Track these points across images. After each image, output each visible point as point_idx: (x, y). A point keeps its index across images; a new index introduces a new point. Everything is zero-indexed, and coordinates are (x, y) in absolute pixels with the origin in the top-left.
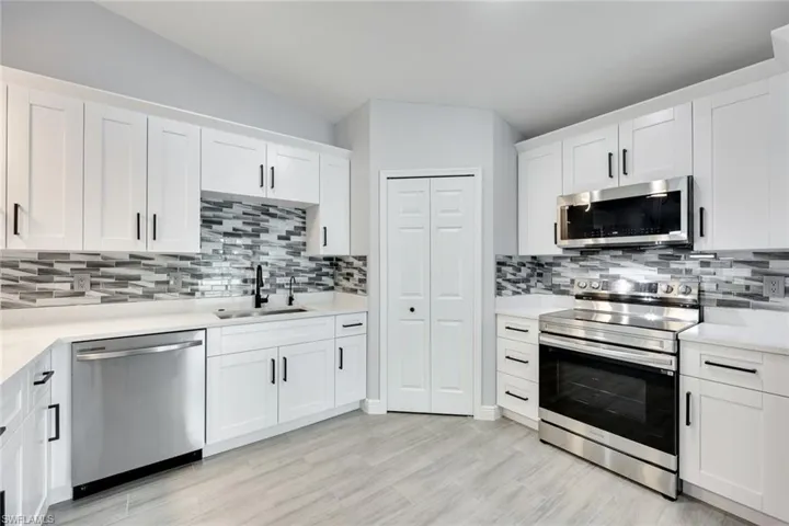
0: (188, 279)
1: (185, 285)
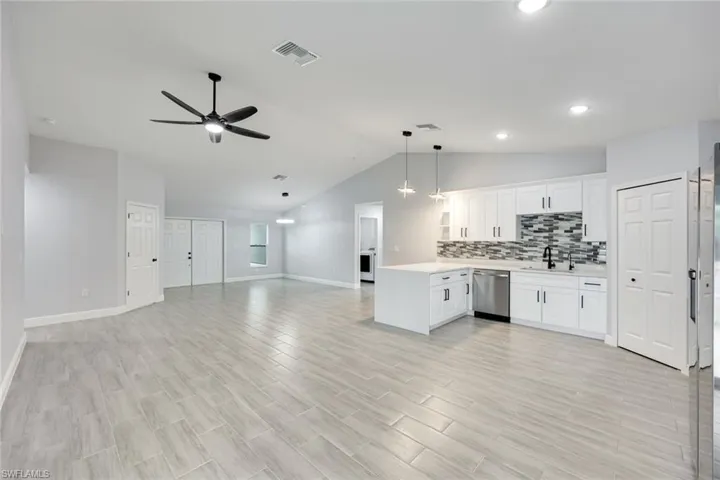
0: (518, 252)
1: (517, 254)
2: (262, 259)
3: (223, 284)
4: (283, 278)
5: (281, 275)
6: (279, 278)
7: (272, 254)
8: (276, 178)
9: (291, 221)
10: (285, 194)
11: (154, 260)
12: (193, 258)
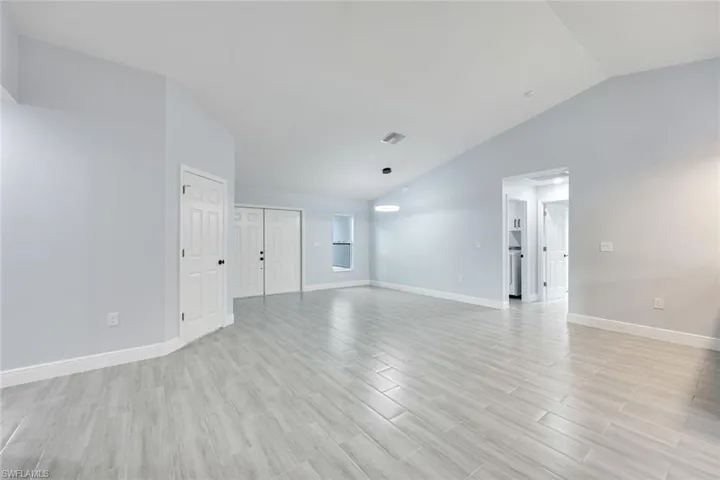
2: (344, 261)
3: (301, 294)
4: (371, 286)
5: (367, 282)
6: (365, 286)
7: (357, 255)
8: (387, 139)
9: (394, 208)
10: (387, 170)
11: (220, 262)
12: (266, 259)
